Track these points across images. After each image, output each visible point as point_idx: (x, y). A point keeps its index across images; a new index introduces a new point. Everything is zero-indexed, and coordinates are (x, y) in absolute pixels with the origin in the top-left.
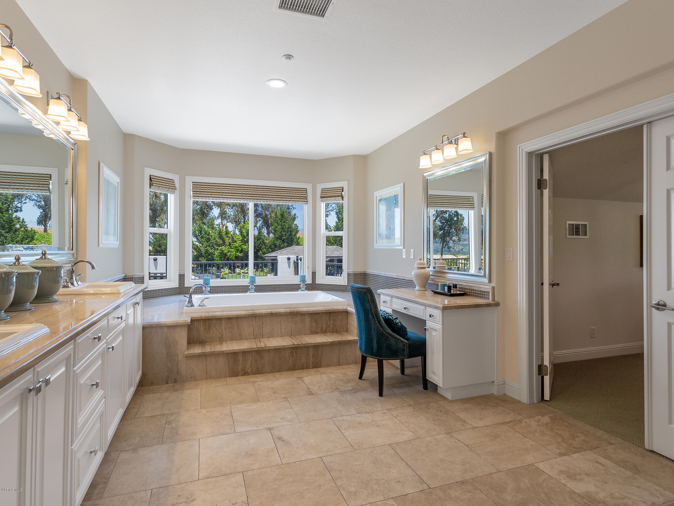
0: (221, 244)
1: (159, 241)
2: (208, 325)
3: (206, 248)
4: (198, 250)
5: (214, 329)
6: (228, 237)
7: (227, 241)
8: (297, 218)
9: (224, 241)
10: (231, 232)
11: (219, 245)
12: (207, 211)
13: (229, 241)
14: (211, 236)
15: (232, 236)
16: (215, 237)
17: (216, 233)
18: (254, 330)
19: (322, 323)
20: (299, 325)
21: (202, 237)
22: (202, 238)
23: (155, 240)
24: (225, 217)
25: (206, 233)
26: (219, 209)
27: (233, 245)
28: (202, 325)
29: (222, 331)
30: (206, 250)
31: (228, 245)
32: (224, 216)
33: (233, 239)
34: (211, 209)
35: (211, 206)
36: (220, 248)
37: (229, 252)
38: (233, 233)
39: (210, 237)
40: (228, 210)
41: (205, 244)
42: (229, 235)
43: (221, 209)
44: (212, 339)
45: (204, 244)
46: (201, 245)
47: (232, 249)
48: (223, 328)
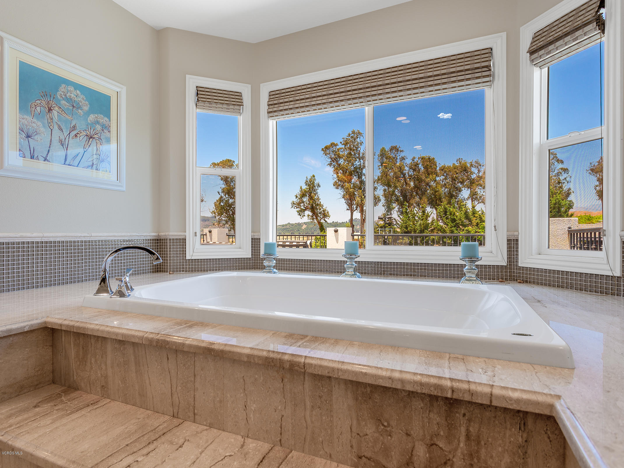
0: (468, 225)
1: (406, 223)
2: (83, 348)
3: (451, 229)
4: (443, 230)
5: (93, 360)
6: (475, 217)
7: (475, 221)
8: (572, 193)
9: (470, 220)
10: (478, 212)
11: (465, 226)
12: (456, 193)
13: (477, 221)
14: (457, 216)
15: (480, 216)
16: (460, 217)
17: (461, 213)
18: (174, 390)
19: (408, 435)
20: (308, 413)
21: (447, 218)
22: (447, 220)
23: (402, 222)
24: (476, 198)
25: (451, 214)
26: (469, 190)
27: (481, 225)
28: (72, 345)
29: (106, 369)
30: (451, 230)
31: (475, 225)
32: (474, 197)
33: (481, 218)
34: (460, 191)
35: (460, 188)
36: (466, 228)
37: (476, 232)
38: (481, 213)
39: (455, 217)
40: (479, 191)
41: (451, 224)
42: (476, 215)
43: (471, 190)
44: (88, 385)
45: (449, 224)
46: (445, 226)
47: (480, 229)
48: (109, 362)
